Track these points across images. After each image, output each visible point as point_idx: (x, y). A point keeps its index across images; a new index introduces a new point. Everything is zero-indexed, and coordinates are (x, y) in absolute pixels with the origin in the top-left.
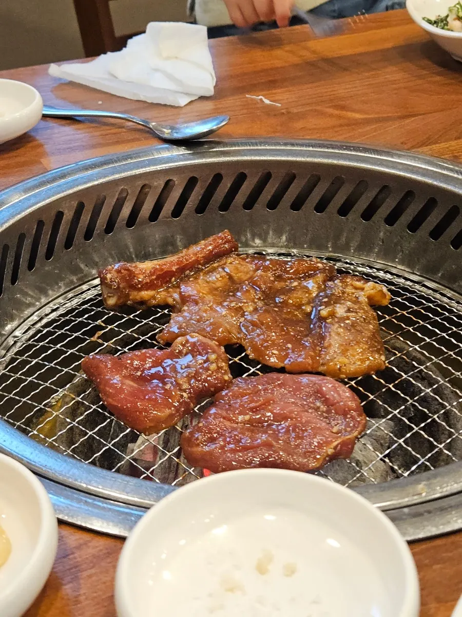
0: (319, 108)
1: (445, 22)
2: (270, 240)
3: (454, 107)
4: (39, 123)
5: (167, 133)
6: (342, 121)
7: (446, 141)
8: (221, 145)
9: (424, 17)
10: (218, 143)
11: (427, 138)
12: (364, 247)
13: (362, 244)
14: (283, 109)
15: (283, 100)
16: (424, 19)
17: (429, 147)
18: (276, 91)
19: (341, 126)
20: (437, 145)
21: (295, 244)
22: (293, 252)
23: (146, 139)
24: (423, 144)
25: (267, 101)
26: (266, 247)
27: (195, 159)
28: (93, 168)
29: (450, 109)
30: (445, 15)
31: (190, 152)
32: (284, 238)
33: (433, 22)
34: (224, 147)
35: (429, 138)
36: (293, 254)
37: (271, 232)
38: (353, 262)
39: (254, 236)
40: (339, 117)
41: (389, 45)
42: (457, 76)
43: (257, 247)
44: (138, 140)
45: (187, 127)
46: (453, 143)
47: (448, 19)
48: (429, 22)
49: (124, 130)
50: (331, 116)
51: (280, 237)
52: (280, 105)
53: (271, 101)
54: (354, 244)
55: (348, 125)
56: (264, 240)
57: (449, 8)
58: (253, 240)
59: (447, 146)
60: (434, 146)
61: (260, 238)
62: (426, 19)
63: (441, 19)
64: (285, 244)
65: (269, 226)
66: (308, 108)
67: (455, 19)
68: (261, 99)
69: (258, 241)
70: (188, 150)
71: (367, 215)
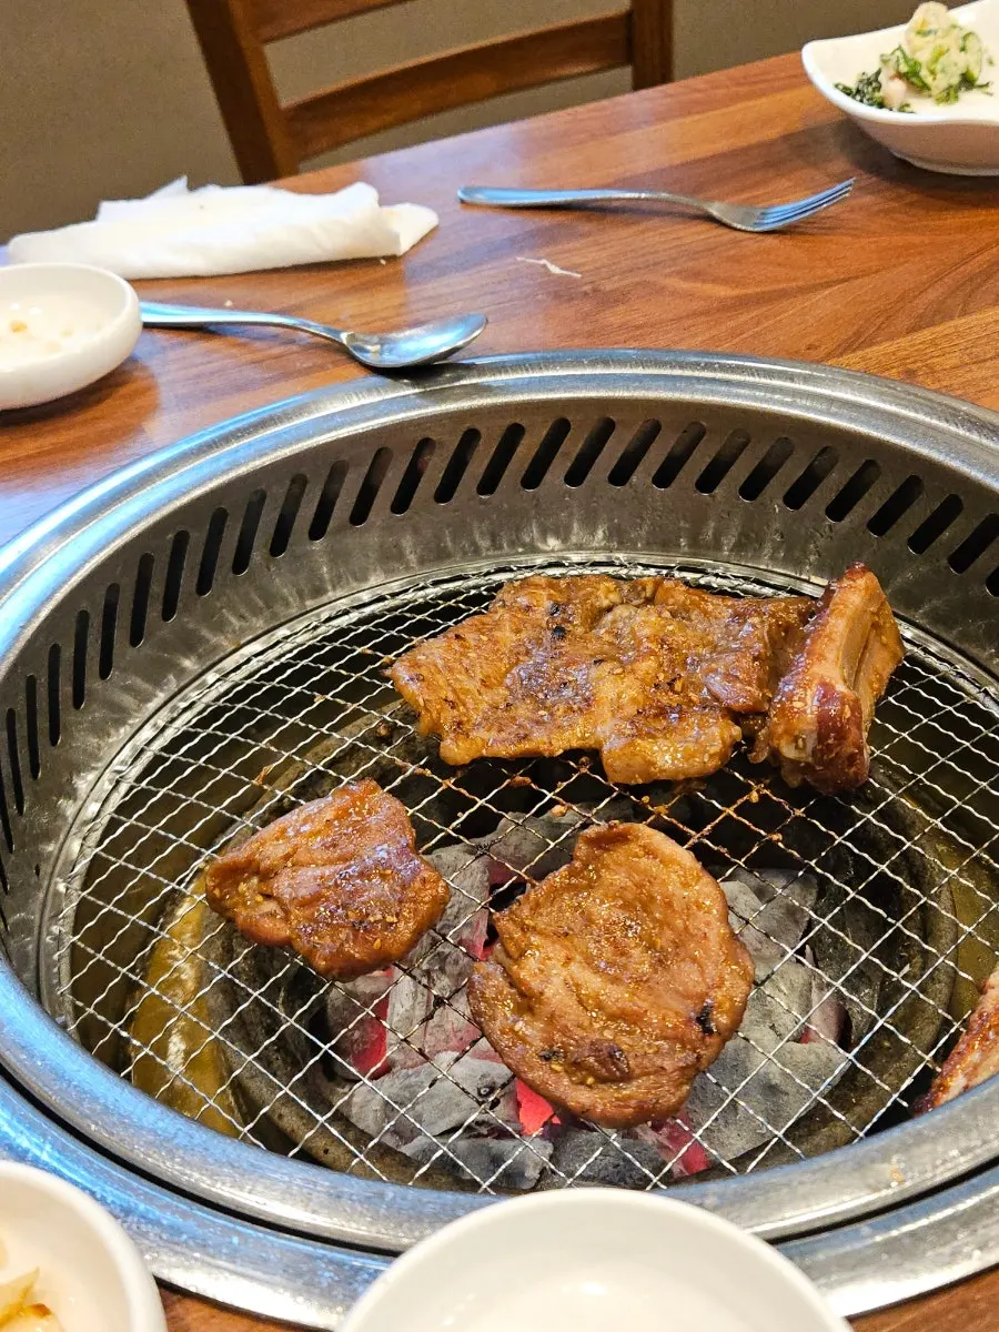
0: (650, 278)
1: (874, 84)
2: (574, 539)
3: (902, 260)
4: (138, 341)
5: (373, 354)
6: (696, 305)
7: (891, 338)
8: (475, 372)
9: (836, 82)
10: (469, 368)
11: (854, 333)
12: (747, 545)
13: (743, 540)
14: (586, 284)
15: (584, 264)
16: (837, 86)
17: (860, 353)
18: (571, 245)
19: (695, 314)
20: (875, 348)
21: (621, 543)
22: (618, 559)
23: (335, 364)
24: (848, 346)
25: (555, 270)
26: (569, 550)
27: (427, 407)
28: (238, 437)
29: (894, 266)
30: (875, 70)
31: (417, 391)
32: (600, 534)
33: (854, 91)
34: (479, 375)
35: (858, 334)
36: (617, 562)
37: (575, 525)
38: (728, 574)
39: (544, 535)
40: (690, 296)
41: (772, 133)
42: (902, 191)
43: (553, 551)
44: (322, 368)
45: (410, 338)
46: (903, 342)
47: (880, 79)
48: (847, 92)
49: (294, 348)
50: (674, 293)
51: (593, 533)
52: (579, 276)
53: (562, 269)
54: (728, 542)
55: (706, 313)
56: (565, 540)
57: (882, 56)
58: (545, 541)
59: (893, 349)
60: (868, 350)
61: (557, 535)
62: (841, 87)
63: (868, 79)
64: (603, 544)
65: (571, 515)
66: (631, 279)
67: (892, 78)
68: (544, 266)
69: (553, 543)
70: (414, 386)
71: (752, 489)
